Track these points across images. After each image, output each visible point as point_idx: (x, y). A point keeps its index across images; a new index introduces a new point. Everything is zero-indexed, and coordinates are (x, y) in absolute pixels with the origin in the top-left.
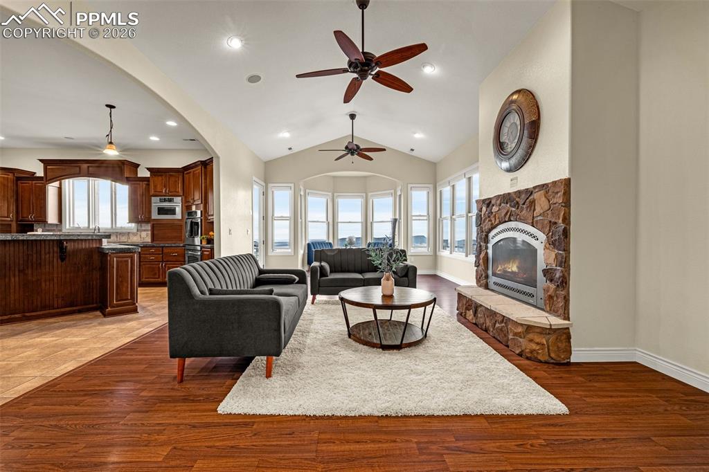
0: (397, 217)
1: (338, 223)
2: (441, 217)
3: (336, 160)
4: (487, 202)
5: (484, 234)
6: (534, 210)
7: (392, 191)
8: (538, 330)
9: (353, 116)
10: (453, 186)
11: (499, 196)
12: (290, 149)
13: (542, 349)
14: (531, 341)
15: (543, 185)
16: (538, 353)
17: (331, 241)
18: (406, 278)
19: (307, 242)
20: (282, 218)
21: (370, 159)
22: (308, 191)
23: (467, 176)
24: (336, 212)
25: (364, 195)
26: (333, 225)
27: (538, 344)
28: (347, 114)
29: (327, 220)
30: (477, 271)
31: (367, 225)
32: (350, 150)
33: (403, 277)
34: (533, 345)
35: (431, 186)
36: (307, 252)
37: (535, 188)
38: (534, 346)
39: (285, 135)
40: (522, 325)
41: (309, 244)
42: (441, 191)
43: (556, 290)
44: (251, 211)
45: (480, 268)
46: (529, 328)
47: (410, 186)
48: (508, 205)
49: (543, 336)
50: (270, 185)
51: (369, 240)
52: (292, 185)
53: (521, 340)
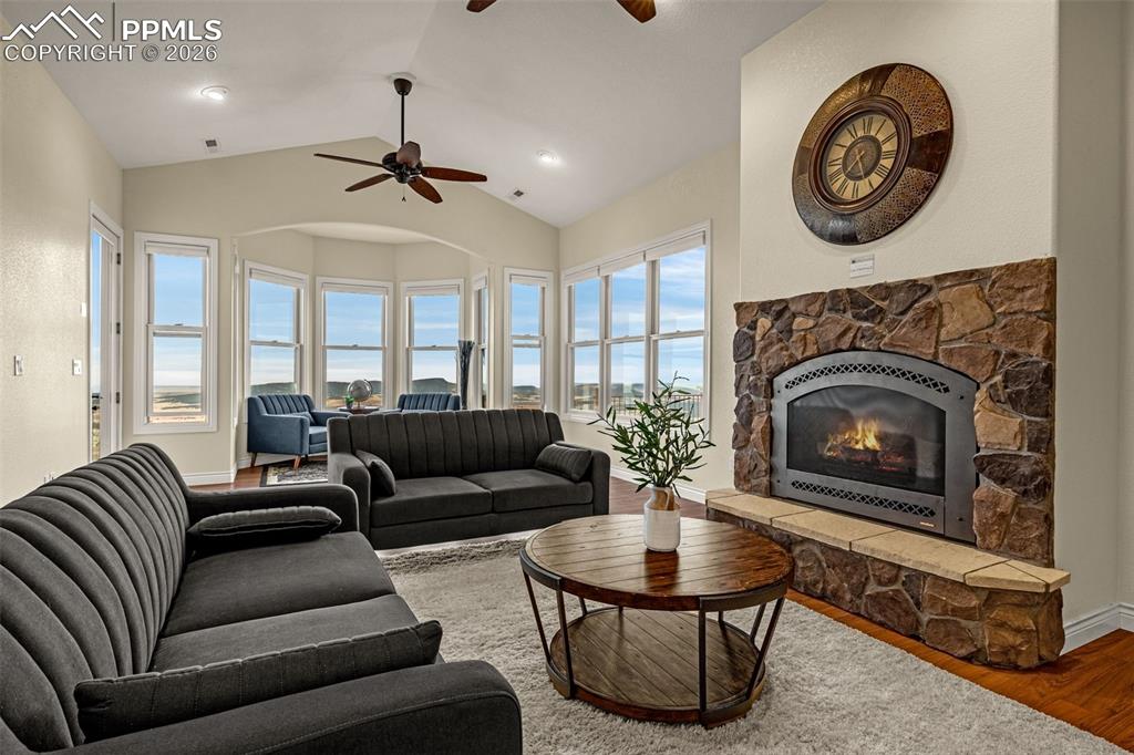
0: (473, 338)
1: (325, 348)
2: (570, 341)
3: (350, 189)
4: (777, 308)
5: (765, 377)
6: (941, 325)
7: (460, 282)
8: (1016, 599)
9: (403, 86)
10: (607, 277)
11: (816, 296)
12: (211, 143)
13: (1027, 642)
14: (1002, 625)
15: (971, 273)
16: (1019, 653)
17: (307, 392)
18: (589, 484)
19: (248, 395)
20: (177, 331)
21: (435, 198)
22: (249, 265)
23: (649, 258)
24: (320, 323)
25: (390, 285)
26: (312, 351)
27: (1018, 631)
28: (389, 77)
29: (298, 342)
30: (737, 458)
31: (396, 352)
32: (399, 166)
33: (582, 480)
34: (1006, 635)
35: (550, 275)
36: (245, 420)
37: (938, 278)
38: (1010, 638)
39: (209, 94)
40: (974, 589)
41: (251, 401)
42: (570, 287)
43: (1016, 503)
44: (84, 306)
45: (750, 451)
46: (994, 596)
47: (508, 271)
48: (849, 315)
49: (1024, 611)
50: (140, 237)
51: (402, 391)
52: (213, 244)
53: (971, 624)
